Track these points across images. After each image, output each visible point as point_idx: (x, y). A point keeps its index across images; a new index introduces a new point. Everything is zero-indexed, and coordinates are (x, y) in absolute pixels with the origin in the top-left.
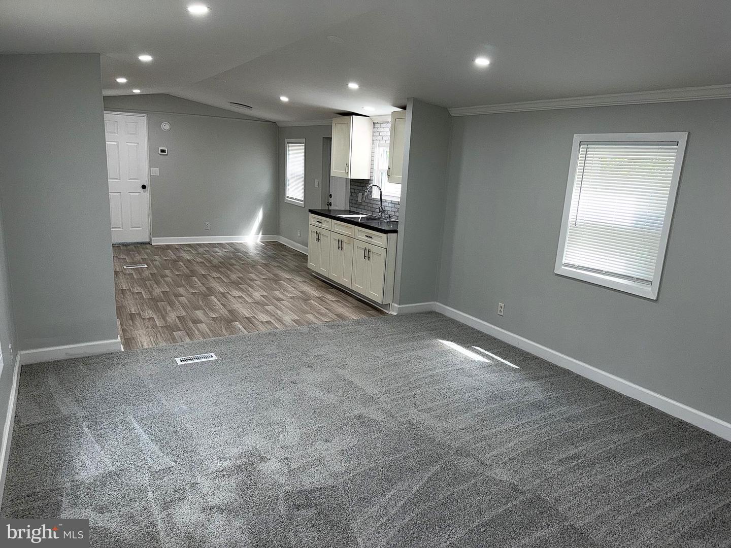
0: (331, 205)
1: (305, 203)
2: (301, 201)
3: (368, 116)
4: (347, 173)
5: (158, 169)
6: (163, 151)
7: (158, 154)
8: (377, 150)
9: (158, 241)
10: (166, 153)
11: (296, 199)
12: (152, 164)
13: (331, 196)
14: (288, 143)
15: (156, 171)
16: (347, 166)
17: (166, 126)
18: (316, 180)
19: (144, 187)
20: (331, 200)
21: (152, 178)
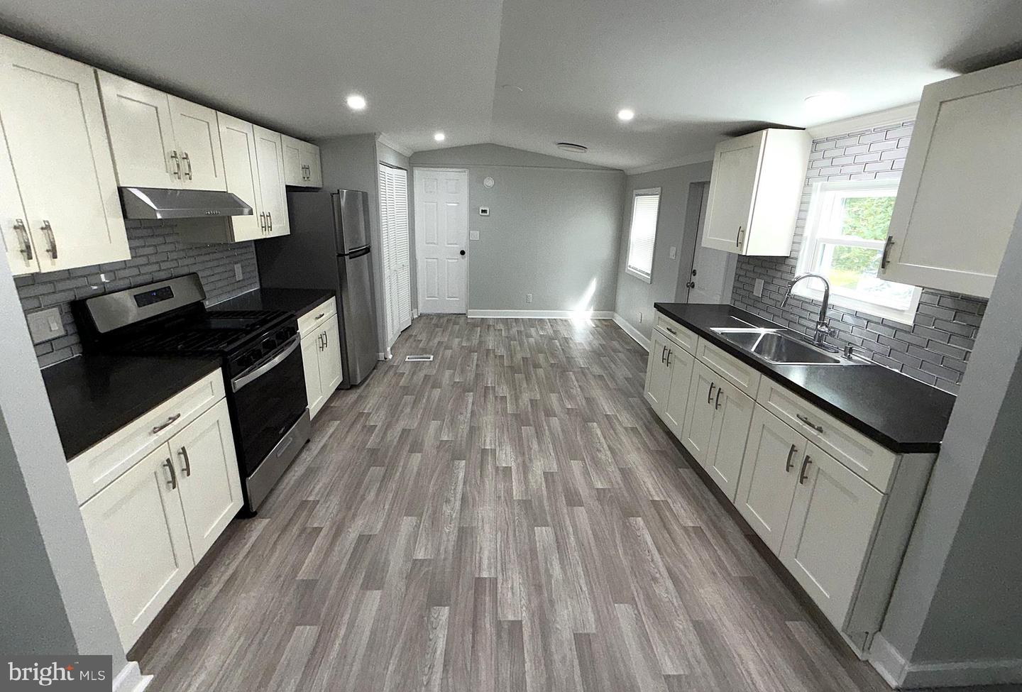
0: (693, 287)
1: (652, 279)
2: (647, 274)
3: (804, 129)
4: (739, 244)
5: (478, 232)
6: (484, 211)
7: (478, 213)
8: (816, 198)
9: (475, 314)
10: (488, 214)
11: (640, 271)
12: (472, 227)
13: (694, 273)
14: (637, 195)
15: (476, 235)
16: (742, 231)
17: (489, 182)
18: (672, 248)
19: (463, 253)
20: (695, 279)
21: (472, 243)
